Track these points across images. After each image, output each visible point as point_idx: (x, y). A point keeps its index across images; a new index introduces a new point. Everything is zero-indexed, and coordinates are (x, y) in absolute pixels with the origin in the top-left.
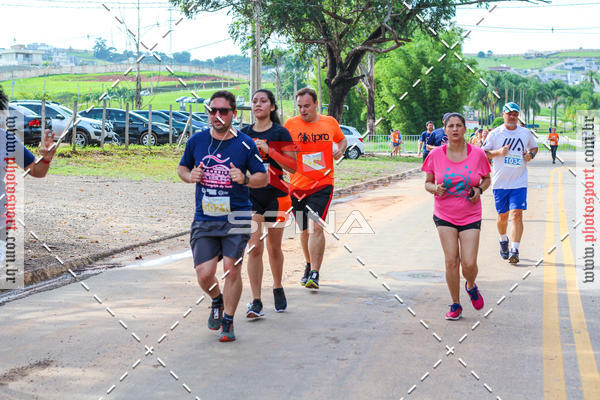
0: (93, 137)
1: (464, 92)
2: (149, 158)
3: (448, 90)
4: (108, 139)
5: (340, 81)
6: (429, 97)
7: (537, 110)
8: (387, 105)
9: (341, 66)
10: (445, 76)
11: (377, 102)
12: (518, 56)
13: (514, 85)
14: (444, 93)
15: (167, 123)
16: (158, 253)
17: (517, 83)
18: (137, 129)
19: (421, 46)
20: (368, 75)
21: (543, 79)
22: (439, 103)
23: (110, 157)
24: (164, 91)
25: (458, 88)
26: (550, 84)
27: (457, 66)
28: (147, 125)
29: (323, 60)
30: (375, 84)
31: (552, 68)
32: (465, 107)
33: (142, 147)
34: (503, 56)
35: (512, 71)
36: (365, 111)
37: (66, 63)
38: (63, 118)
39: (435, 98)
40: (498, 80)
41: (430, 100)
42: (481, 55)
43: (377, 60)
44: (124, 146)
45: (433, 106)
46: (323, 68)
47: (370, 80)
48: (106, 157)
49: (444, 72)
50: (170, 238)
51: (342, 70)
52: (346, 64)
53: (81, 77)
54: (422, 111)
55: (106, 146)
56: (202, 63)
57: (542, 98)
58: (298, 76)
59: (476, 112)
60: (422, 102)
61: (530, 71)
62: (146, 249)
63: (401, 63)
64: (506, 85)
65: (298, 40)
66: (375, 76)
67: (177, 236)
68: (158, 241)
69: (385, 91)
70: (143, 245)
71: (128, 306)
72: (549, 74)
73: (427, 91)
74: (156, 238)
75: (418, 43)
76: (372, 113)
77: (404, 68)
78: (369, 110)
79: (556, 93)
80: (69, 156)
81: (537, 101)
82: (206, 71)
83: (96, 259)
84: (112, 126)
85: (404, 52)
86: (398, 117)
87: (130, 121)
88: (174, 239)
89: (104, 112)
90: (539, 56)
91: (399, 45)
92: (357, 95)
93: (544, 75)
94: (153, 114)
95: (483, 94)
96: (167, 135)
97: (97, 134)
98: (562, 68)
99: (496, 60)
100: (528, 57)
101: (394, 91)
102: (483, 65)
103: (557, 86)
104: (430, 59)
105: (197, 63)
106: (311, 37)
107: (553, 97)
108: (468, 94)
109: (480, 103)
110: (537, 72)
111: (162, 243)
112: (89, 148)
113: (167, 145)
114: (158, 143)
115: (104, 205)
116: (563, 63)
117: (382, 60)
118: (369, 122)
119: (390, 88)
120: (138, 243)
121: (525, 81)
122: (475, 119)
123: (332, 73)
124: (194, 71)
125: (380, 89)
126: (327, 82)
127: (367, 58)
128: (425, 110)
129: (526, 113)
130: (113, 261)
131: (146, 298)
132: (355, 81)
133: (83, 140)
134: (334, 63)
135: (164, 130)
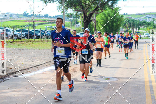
0: (19, 37)
1: (120, 24)
2: (34, 43)
3: (116, 23)
4: (23, 38)
5: (87, 21)
6: (110, 25)
7: (139, 28)
8: (100, 27)
9: (87, 17)
10: (115, 20)
11: (97, 27)
12: (134, 14)
13: (133, 22)
14: (115, 24)
15: (40, 33)
16: (30, 72)
17: (134, 21)
18: (31, 35)
19: (109, 12)
20: (95, 20)
21: (141, 20)
22: (113, 27)
23: (23, 43)
24: (41, 24)
25: (118, 23)
26: (143, 21)
27: (118, 17)
28: (34, 34)
29: (82, 16)
30: (96, 22)
31: (143, 17)
32: (120, 28)
33: (33, 40)
34: (130, 15)
35: (133, 18)
36: (94, 29)
37: (16, 17)
38: (11, 32)
39: (112, 26)
40: (129, 21)
41: (111, 26)
42: (124, 14)
43: (97, 15)
44: (27, 39)
45: (112, 27)
46: (82, 18)
47: (95, 21)
48: (22, 42)
49: (115, 18)
50: (34, 67)
51: (87, 18)
52: (88, 16)
53: (19, 21)
54: (109, 29)
55: (23, 40)
56: (52, 17)
57: (141, 25)
58: (76, 20)
59: (123, 29)
60: (109, 27)
61: (137, 18)
62: (26, 71)
63: (103, 16)
64: (131, 22)
65: (75, 10)
66: (96, 20)
67: (37, 66)
68: (30, 68)
69: (99, 24)
70: (26, 69)
71: (15, 91)
72: (142, 19)
73: (110, 24)
74: (30, 67)
75: (108, 11)
76: (96, 30)
77: (104, 18)
78: (95, 29)
79: (144, 24)
80: (12, 42)
81: (139, 26)
82: (52, 19)
83: (10, 74)
84: (25, 34)
85: (104, 13)
86: (103, 31)
87: (30, 32)
88: (35, 67)
89: (22, 30)
90: (139, 14)
91: (102, 11)
92: (92, 25)
93: (141, 19)
94: (36, 30)
95: (125, 24)
96: (39, 36)
97: (20, 36)
98: (145, 17)
99: (128, 15)
100: (136, 15)
101: (101, 24)
102: (125, 17)
103: (144, 22)
104: (111, 15)
105: (50, 17)
106: (79, 9)
107: (143, 25)
108: (121, 24)
109: (124, 27)
110: (139, 18)
111: (32, 68)
112: (18, 40)
113: (40, 39)
114: (37, 39)
115: (18, 57)
116: (146, 16)
117: (98, 16)
118: (95, 32)
119: (100, 23)
120: (24, 69)
121: (136, 21)
122: (123, 31)
123: (85, 19)
124: (49, 19)
125: (98, 23)
126: (83, 21)
127: (94, 15)
128: (110, 29)
129: (136, 29)
130: (15, 75)
131: (21, 88)
132: (91, 21)
133: (16, 38)
134: (85, 16)
135: (39, 35)
